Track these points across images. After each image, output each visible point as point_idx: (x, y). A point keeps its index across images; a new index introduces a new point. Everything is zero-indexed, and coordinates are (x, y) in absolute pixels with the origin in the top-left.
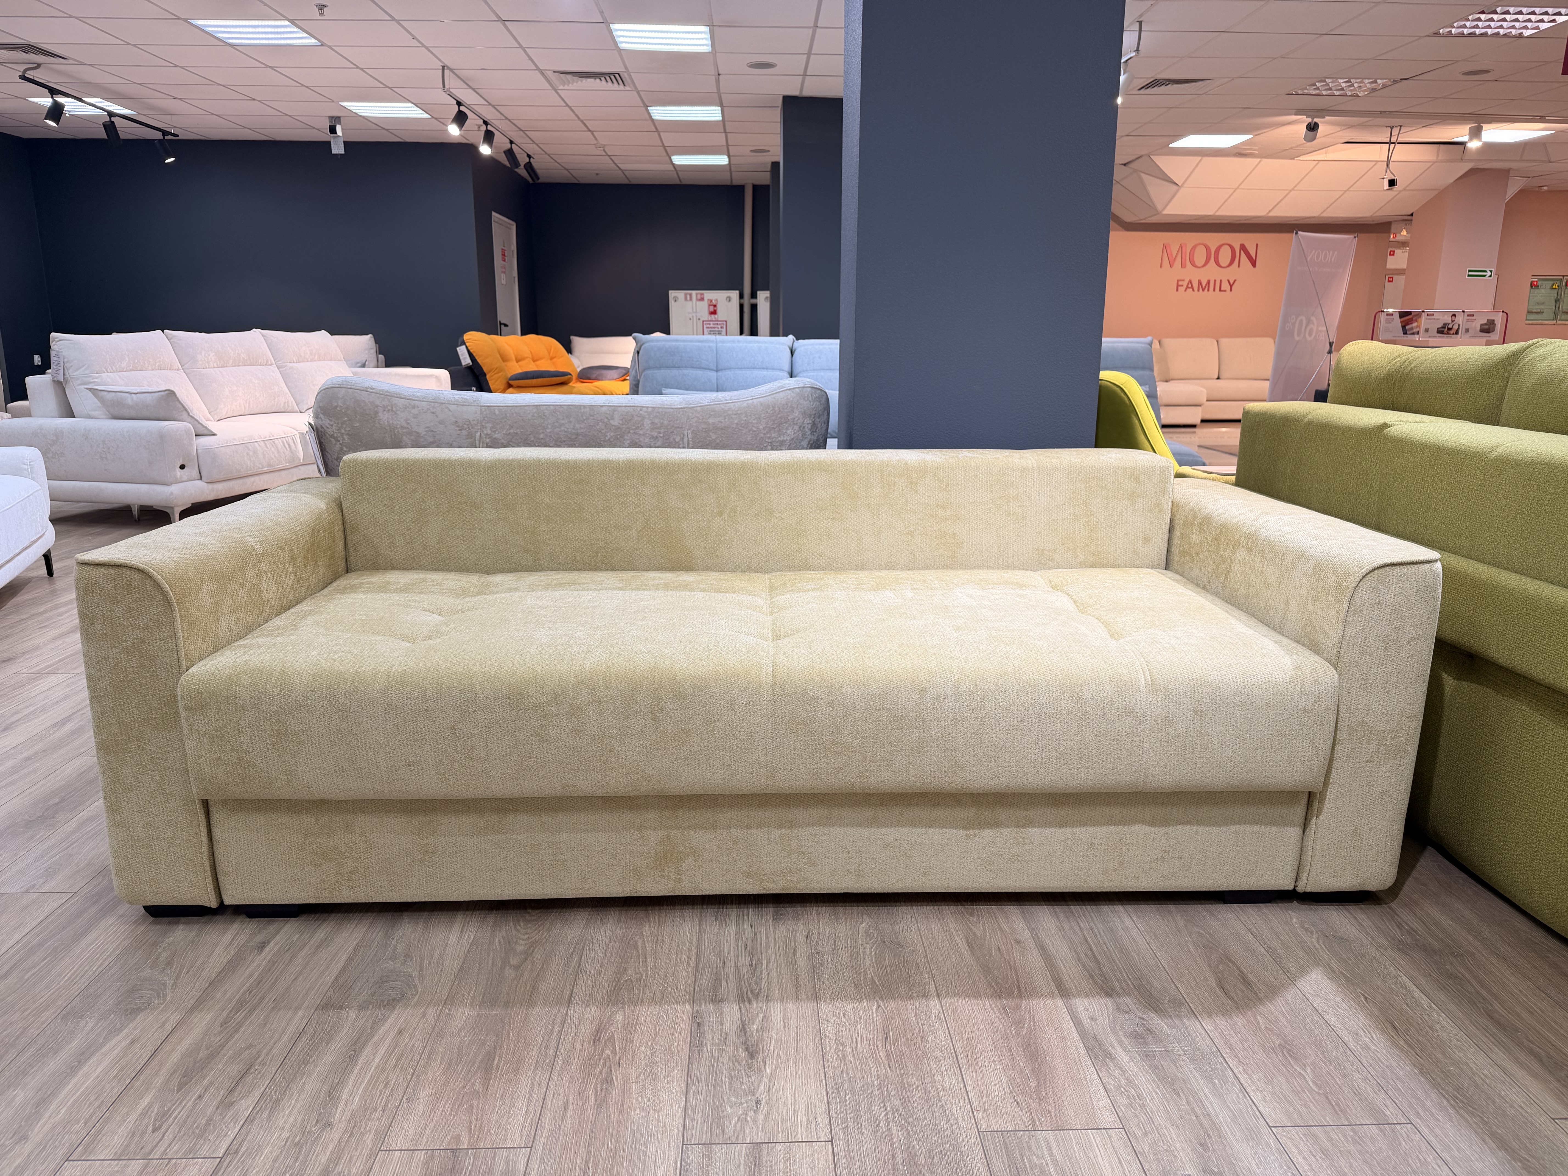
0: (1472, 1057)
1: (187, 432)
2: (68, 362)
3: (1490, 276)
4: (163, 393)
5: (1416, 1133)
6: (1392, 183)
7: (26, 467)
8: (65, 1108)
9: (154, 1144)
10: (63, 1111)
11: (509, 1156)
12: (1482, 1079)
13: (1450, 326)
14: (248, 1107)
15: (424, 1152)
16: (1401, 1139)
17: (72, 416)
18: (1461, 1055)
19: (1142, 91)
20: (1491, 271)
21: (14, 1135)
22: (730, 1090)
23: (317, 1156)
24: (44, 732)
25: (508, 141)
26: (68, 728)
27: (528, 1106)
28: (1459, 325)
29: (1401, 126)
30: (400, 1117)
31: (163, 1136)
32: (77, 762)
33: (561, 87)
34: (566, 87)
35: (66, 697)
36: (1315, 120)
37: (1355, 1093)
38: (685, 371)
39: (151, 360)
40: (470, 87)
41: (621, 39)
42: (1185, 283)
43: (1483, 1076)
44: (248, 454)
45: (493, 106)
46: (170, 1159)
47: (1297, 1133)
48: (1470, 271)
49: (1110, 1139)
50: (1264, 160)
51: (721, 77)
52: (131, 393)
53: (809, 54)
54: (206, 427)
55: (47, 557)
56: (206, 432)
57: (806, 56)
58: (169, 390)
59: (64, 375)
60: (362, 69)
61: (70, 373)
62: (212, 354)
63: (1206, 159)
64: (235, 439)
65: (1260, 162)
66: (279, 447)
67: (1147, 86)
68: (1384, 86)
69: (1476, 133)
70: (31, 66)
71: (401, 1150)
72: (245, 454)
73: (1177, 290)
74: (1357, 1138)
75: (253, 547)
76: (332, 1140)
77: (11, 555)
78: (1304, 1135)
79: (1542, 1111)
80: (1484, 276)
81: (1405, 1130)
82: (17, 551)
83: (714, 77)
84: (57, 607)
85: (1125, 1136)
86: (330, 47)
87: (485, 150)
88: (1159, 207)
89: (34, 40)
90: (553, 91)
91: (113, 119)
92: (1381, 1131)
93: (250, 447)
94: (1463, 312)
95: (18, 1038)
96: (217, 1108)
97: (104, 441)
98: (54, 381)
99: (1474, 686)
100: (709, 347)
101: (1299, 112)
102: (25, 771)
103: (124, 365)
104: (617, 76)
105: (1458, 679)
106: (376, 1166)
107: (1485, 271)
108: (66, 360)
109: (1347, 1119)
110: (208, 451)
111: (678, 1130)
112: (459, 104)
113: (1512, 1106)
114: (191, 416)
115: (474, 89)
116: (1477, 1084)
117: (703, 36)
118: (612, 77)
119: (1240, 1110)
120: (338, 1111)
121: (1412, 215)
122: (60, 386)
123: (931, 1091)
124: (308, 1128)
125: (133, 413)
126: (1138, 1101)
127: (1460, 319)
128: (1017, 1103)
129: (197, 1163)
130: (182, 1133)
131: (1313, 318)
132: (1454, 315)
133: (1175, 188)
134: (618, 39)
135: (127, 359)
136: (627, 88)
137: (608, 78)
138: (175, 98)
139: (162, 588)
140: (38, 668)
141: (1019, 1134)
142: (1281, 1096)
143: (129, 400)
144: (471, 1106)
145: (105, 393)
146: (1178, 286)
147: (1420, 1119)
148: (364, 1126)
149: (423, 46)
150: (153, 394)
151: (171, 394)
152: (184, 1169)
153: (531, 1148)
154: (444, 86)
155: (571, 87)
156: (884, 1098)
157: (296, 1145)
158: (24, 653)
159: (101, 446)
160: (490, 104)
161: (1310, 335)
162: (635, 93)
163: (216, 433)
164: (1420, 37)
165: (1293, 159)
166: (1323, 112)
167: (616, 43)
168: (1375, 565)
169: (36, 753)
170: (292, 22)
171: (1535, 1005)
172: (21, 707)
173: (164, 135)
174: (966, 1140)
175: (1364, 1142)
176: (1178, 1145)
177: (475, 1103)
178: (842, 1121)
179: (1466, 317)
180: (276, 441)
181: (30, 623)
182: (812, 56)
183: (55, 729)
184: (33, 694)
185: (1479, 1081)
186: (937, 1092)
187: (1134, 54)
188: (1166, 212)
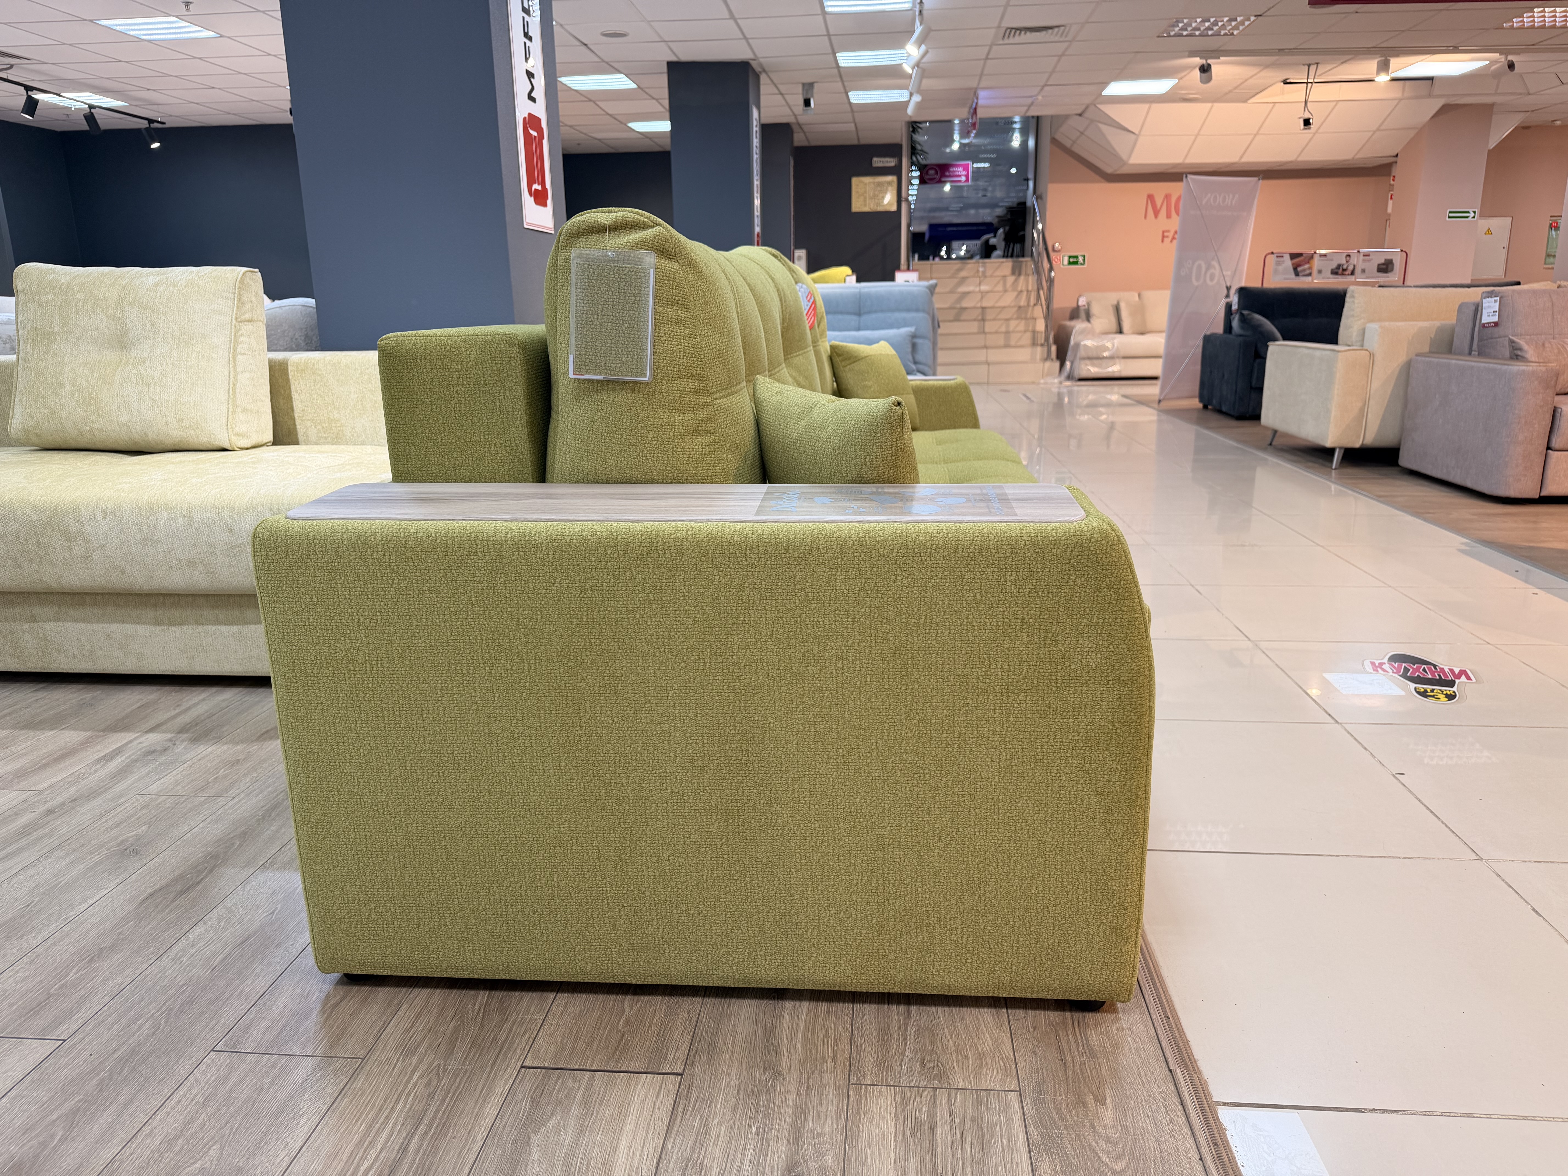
3: (1474, 217)
6: (1307, 122)
13: (1345, 267)
19: (1009, 41)
20: (1475, 212)
28: (1354, 266)
29: (1317, 63)
36: (1210, 61)
42: (1171, 235)
48: (1450, 212)
51: (590, 47)
53: (647, 21)
57: (645, 23)
63: (1155, 106)
67: (1007, 35)
68: (1247, 24)
69: (1384, 67)
70: (1, 67)
73: (1163, 241)
80: (1467, 217)
83: (583, 47)
86: (230, 38)
88: (1124, 157)
91: (93, 110)
101: (1192, 54)
107: (1468, 212)
127: (1354, 260)
132: (1349, 256)
133: (1133, 137)
138: (148, 90)
146: (1163, 237)
161: (1212, 279)
166: (1217, 53)
170: (177, 17)
173: (149, 123)
182: (651, 23)
188: (1133, 161)
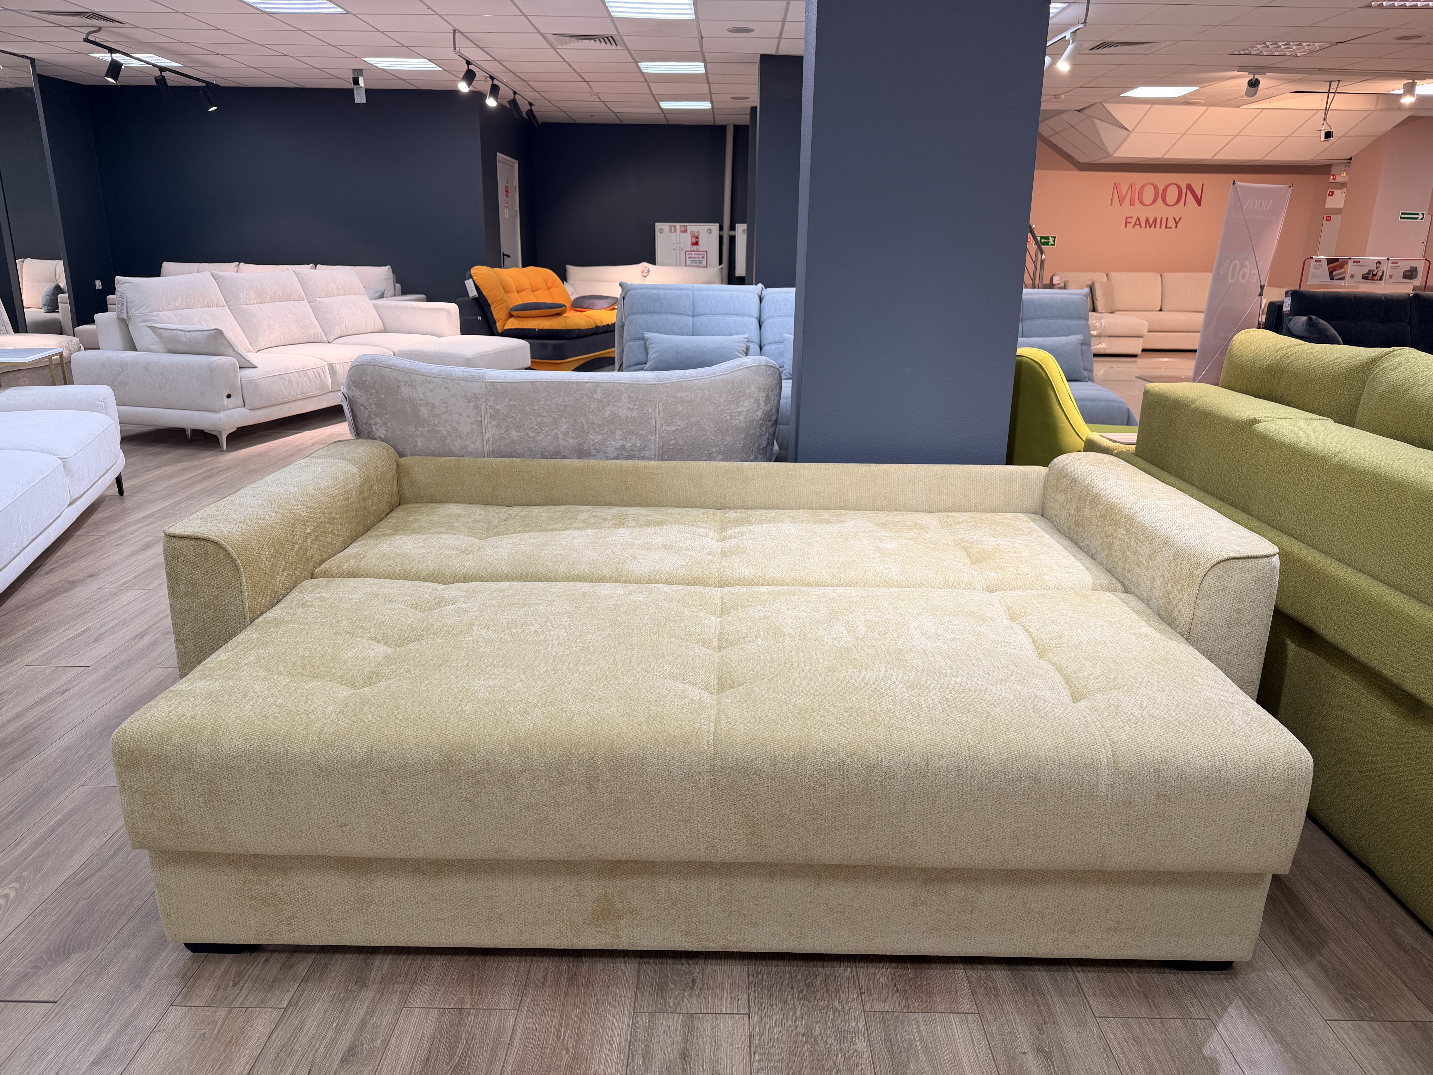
0: (1271, 967)
1: (233, 365)
2: (130, 302)
3: (1422, 219)
4: (212, 332)
5: (1212, 1027)
6: (1328, 135)
7: (101, 403)
8: (167, 965)
9: (235, 996)
10: (165, 967)
11: (501, 1016)
12: (1274, 985)
13: (1375, 273)
14: (304, 969)
15: (437, 1010)
16: (1199, 1031)
17: (134, 349)
18: (1261, 964)
19: (1093, 52)
20: (1423, 214)
21: (131, 984)
22: (673, 970)
23: (357, 1010)
24: (127, 644)
25: (512, 92)
26: (146, 640)
27: (516, 977)
28: (1383, 272)
29: (1339, 81)
30: (419, 981)
31: (241, 990)
32: (156, 672)
33: (560, 47)
34: (564, 47)
35: (142, 612)
36: (1257, 77)
37: (1169, 993)
38: (665, 317)
39: (201, 299)
40: (478, 47)
41: (614, 9)
42: (1133, 221)
43: (1276, 983)
44: (284, 383)
45: (499, 62)
46: (247, 1008)
47: (1116, 1023)
48: (1402, 214)
49: (967, 1021)
50: (1211, 108)
51: (704, 39)
52: (185, 331)
53: (784, 21)
54: (249, 361)
55: (119, 480)
56: (248, 365)
57: (781, 23)
58: (217, 329)
59: (127, 313)
60: (382, 32)
61: (132, 311)
62: (252, 292)
63: (1155, 106)
64: (273, 371)
65: (1207, 109)
66: (311, 377)
67: (1098, 47)
68: (1322, 49)
69: (1410, 89)
70: (93, 29)
71: (420, 1008)
72: (282, 384)
73: (1126, 227)
74: (1163, 1029)
75: (300, 514)
76: (368, 997)
77: (92, 484)
78: (1122, 1025)
79: (1318, 1014)
80: (1416, 218)
81: (1204, 1024)
82: (96, 479)
83: (697, 39)
84: (128, 525)
85: (979, 1020)
86: (354, 15)
87: (491, 102)
88: (1111, 150)
89: (96, 9)
90: (552, 50)
91: (164, 74)
92: (1184, 1024)
93: (286, 378)
94: (1388, 259)
95: (127, 907)
96: (281, 969)
97: (162, 374)
98: (118, 318)
99: (1310, 654)
100: (687, 294)
101: (1241, 69)
102: (115, 679)
103: (178, 304)
104: (610, 38)
105: (1299, 646)
106: (401, 1019)
107: (1418, 214)
108: (128, 300)
109: (1159, 1015)
110: (250, 382)
111: (631, 1001)
112: (468, 63)
113: (1294, 1008)
114: (237, 352)
115: (481, 48)
116: (1270, 990)
117: (687, 7)
118: (606, 39)
119: (1074, 1002)
120: (372, 975)
121: (1351, 159)
122: (124, 323)
123: (830, 977)
124: (350, 987)
125: (187, 349)
126: (993, 992)
127: (1384, 267)
128: (897, 989)
129: (267, 1012)
130: (255, 988)
131: (1247, 263)
132: (1379, 262)
133: (1126, 132)
134: (610, 9)
135: (180, 298)
136: (619, 48)
137: (602, 40)
138: (216, 53)
139: (232, 557)
140: (117, 584)
141: (896, 1014)
142: (1109, 993)
143: (184, 337)
144: (473, 975)
145: (163, 330)
146: (1126, 222)
147: (1217, 1015)
148: (391, 987)
149: (437, 14)
150: (204, 332)
151: (219, 332)
152: (258, 1016)
153: (518, 1010)
154: (455, 49)
155: (568, 46)
156: (792, 982)
157: (341, 1000)
158: (105, 569)
159: (160, 377)
160: (496, 60)
161: (1243, 278)
162: (626, 52)
163: (256, 365)
164: (1353, 9)
165: (1239, 107)
166: (1264, 70)
167: (609, 12)
168: (1221, 558)
169: (122, 663)
171: (1332, 924)
172: (106, 620)
173: (207, 85)
174: (853, 1018)
175: (1169, 1033)
176: (1020, 1028)
177: (476, 973)
178: (758, 998)
179: (1390, 264)
180: (308, 372)
181: (108, 540)
182: (786, 23)
183: (136, 641)
184: (116, 608)
185: (1271, 986)
186: (835, 978)
187: (1081, 26)
188: (1117, 154)
